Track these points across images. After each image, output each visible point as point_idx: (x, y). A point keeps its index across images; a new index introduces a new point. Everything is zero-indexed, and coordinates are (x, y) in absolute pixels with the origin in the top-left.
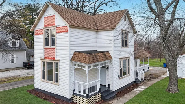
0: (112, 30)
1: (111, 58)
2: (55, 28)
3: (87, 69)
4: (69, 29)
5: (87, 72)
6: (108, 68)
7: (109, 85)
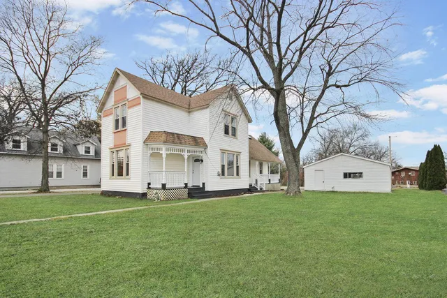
0: (207, 108)
1: (206, 147)
2: (127, 102)
3: (164, 152)
4: (142, 100)
5: (164, 156)
6: (202, 161)
7: (204, 184)
